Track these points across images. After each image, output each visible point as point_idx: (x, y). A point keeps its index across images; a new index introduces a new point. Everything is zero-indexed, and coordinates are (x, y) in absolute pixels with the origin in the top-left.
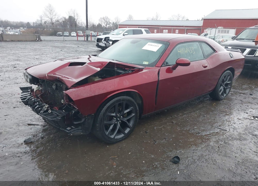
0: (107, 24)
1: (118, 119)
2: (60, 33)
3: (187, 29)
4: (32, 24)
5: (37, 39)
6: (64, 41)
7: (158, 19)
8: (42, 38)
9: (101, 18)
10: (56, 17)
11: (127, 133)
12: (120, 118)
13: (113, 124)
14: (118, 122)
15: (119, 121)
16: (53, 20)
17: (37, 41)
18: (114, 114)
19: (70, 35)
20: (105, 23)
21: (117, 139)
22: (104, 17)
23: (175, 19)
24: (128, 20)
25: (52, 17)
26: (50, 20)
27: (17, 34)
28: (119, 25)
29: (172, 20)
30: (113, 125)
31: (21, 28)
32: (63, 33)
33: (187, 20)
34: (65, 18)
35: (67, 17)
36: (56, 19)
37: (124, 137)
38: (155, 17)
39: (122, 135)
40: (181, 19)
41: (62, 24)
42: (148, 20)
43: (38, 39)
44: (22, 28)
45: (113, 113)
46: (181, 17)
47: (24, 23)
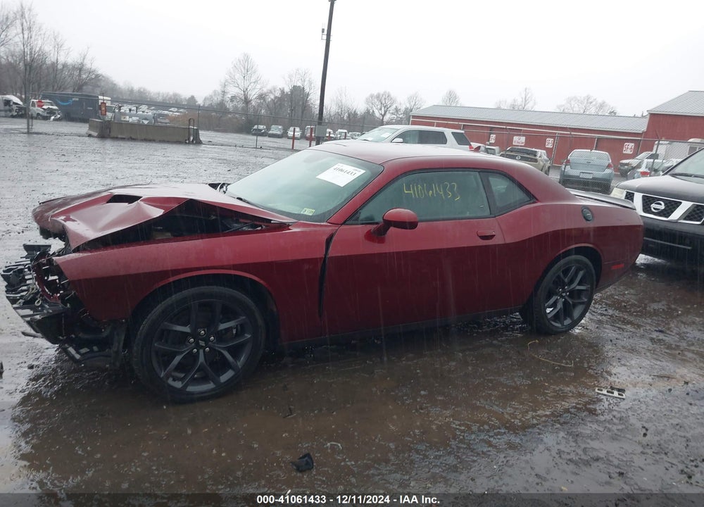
0: (385, 112)
1: (202, 343)
2: (261, 127)
3: (599, 139)
4: (200, 102)
5: (189, 139)
6: (256, 148)
7: (529, 107)
8: (204, 135)
9: (372, 96)
10: (259, 86)
11: (225, 382)
12: (206, 340)
13: (182, 353)
14: (201, 351)
15: (204, 348)
16: (249, 93)
17: (189, 143)
18: (187, 329)
19: (284, 135)
20: (381, 109)
21: (192, 393)
22: (382, 93)
23: (576, 110)
24: (444, 104)
25: (246, 86)
26: (242, 92)
27: (146, 122)
28: (414, 117)
29: (566, 111)
30: (183, 355)
31: (172, 109)
32: (269, 129)
33: (613, 113)
34: (283, 91)
35: (287, 90)
36: (256, 90)
37: (213, 390)
38: (519, 101)
39: (209, 385)
40: (593, 110)
41: (271, 106)
42: (499, 108)
43: (192, 138)
44: (176, 109)
45: (185, 325)
46: (594, 103)
47: (183, 97)
